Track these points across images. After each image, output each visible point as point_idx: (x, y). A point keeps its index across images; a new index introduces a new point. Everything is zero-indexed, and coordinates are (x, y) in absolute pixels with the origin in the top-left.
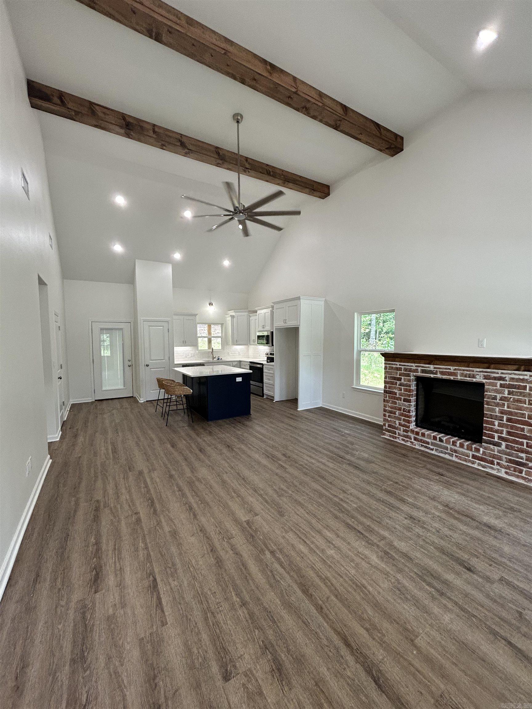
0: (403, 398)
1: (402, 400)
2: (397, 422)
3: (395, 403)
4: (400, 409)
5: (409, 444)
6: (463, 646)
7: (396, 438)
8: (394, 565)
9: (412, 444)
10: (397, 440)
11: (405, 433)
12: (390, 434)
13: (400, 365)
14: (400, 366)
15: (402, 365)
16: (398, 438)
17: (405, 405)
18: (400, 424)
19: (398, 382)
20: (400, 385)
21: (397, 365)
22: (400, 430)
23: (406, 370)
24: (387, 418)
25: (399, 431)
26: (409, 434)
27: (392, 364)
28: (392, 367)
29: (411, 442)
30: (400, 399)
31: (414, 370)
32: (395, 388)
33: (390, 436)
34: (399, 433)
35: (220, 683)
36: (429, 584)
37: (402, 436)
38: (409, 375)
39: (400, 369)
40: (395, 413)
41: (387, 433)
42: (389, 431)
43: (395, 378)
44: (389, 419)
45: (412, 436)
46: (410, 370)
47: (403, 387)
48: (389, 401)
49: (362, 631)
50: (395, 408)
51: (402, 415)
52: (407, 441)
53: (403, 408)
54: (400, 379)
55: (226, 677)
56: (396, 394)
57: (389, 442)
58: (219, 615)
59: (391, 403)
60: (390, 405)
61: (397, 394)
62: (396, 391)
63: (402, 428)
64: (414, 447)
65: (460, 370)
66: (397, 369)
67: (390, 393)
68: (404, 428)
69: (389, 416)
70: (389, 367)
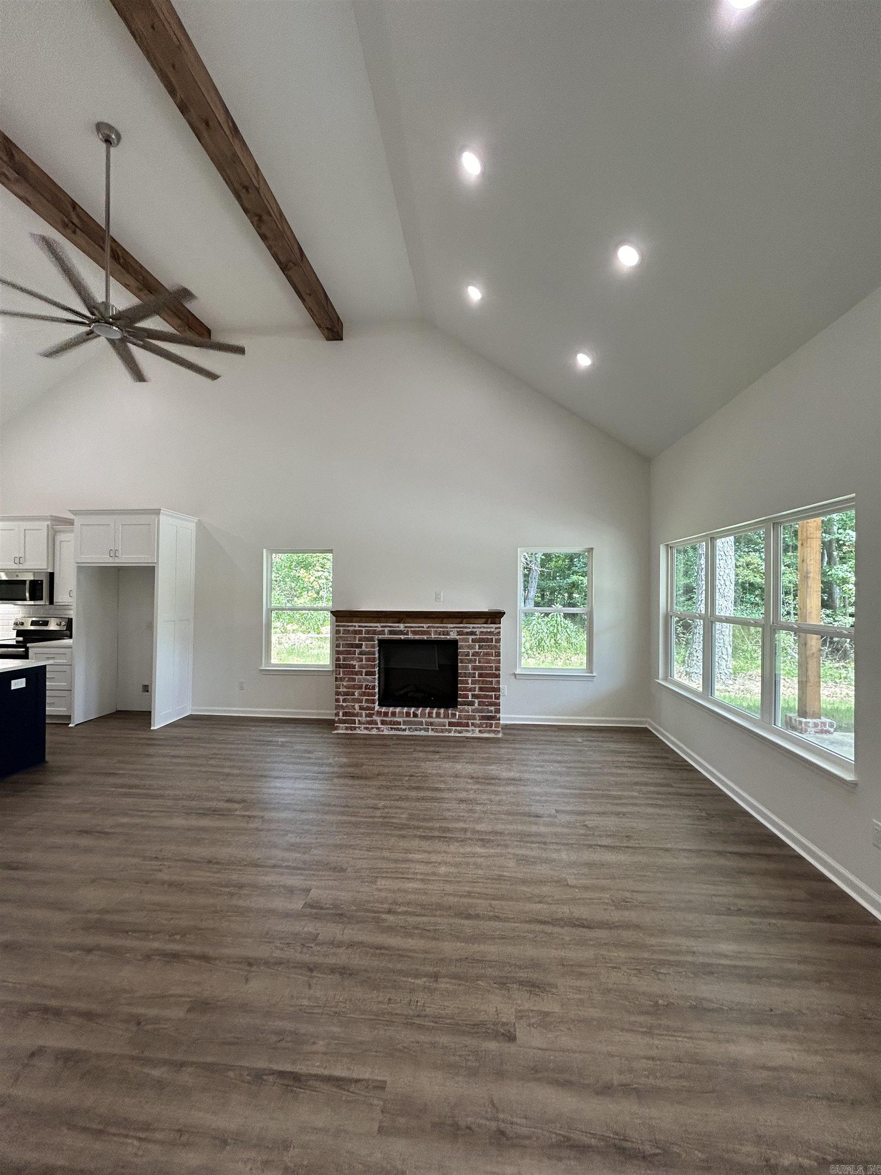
0: (364, 670)
1: (364, 674)
2: (357, 706)
3: (354, 680)
4: (360, 687)
5: (374, 732)
6: (590, 865)
7: (355, 728)
8: (498, 845)
9: (379, 731)
10: (358, 731)
11: (368, 719)
12: (346, 725)
13: (359, 626)
14: (360, 629)
15: (363, 627)
16: (359, 728)
17: (368, 680)
18: (361, 708)
19: (357, 650)
20: (361, 653)
21: (355, 626)
22: (361, 716)
23: (368, 632)
24: (341, 703)
25: (360, 718)
26: (375, 718)
27: (348, 626)
28: (349, 631)
29: (378, 728)
30: (361, 673)
31: (379, 631)
32: (353, 659)
33: (347, 728)
34: (359, 721)
35: (513, 1048)
36: (532, 842)
37: (364, 724)
38: (372, 639)
39: (360, 632)
40: (353, 694)
41: (341, 725)
42: (344, 722)
43: (352, 646)
44: (345, 704)
45: (378, 719)
46: (375, 632)
47: (364, 657)
48: (345, 678)
49: (539, 906)
50: (354, 687)
51: (364, 694)
52: (373, 728)
53: (364, 684)
54: (360, 646)
55: (511, 1038)
56: (354, 667)
57: (347, 737)
58: (428, 1009)
59: (348, 681)
60: (345, 684)
61: (356, 667)
62: (354, 663)
63: (364, 712)
64: (381, 733)
65: (434, 627)
66: (356, 632)
67: (346, 666)
68: (368, 712)
69: (344, 701)
70: (344, 630)
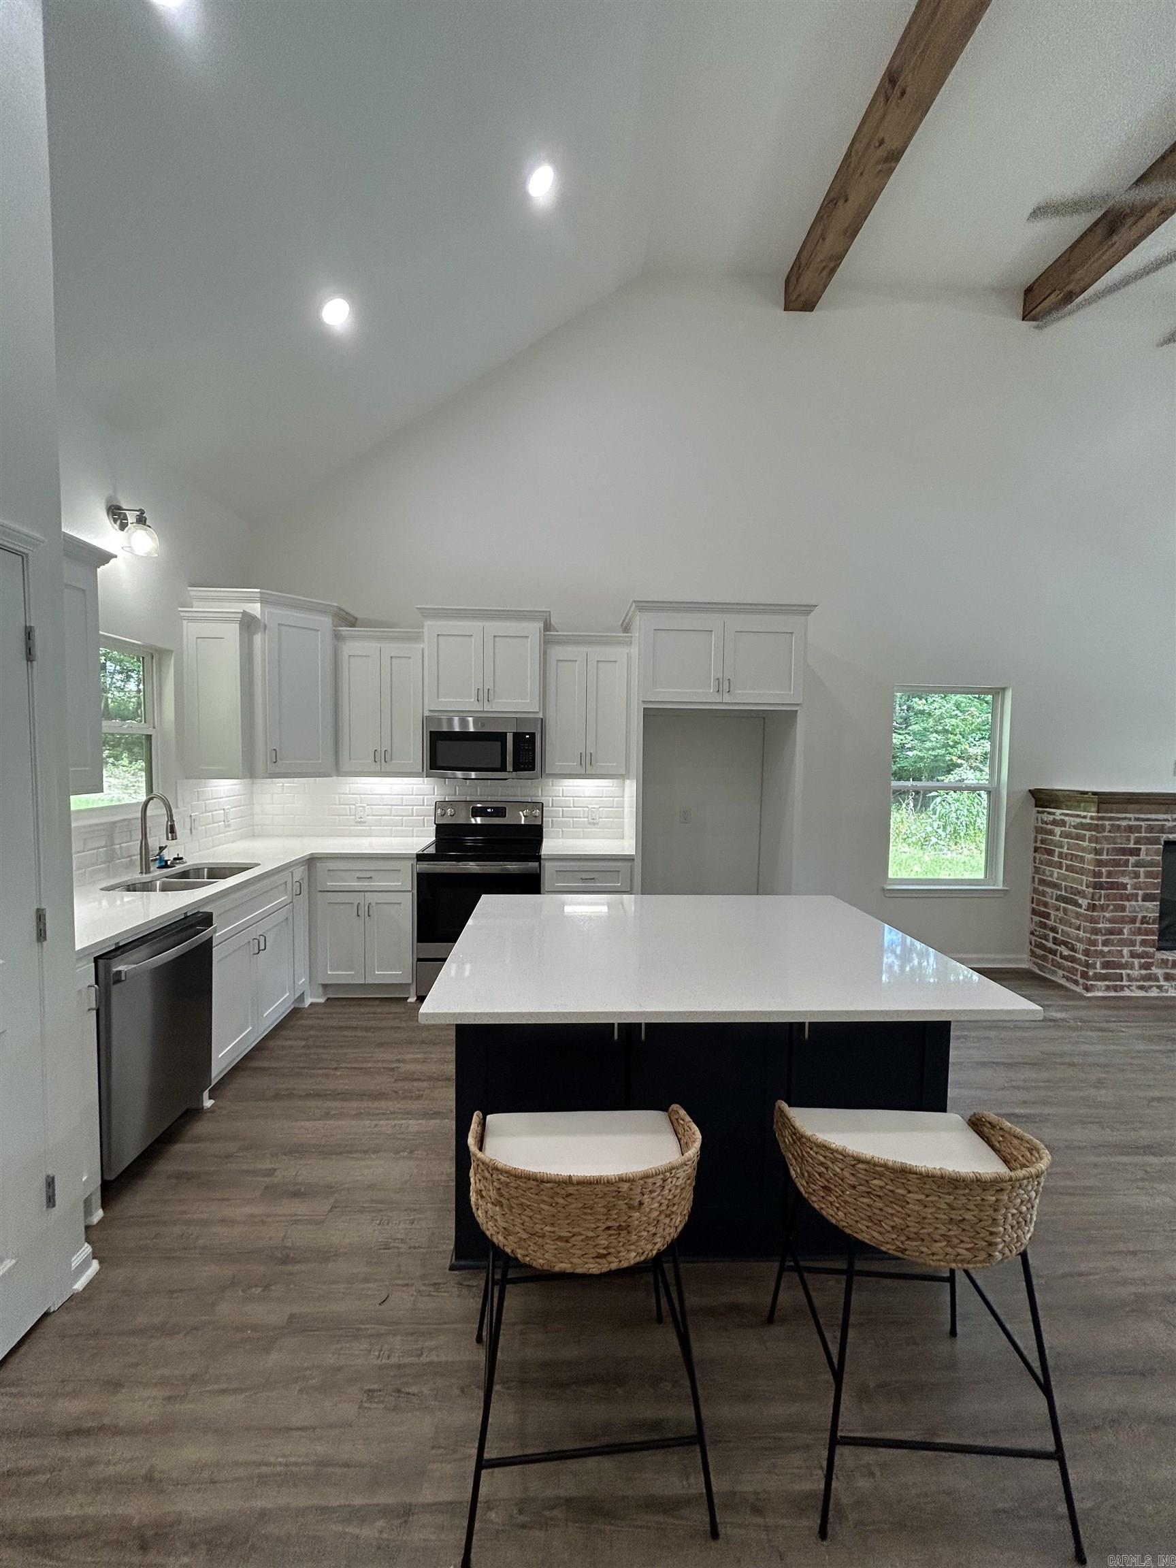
0: (1140, 892)
1: (1140, 899)
2: (1126, 951)
3: (1123, 909)
4: (1133, 920)
5: (1154, 993)
7: (1122, 988)
9: (1162, 991)
10: (1127, 993)
11: (1144, 972)
12: (1107, 983)
13: (1137, 819)
14: (1138, 823)
15: (1143, 820)
16: (1128, 987)
17: (1147, 909)
18: (1133, 955)
19: (1132, 859)
20: (1137, 864)
21: (1130, 819)
22: (1132, 968)
23: (1150, 829)
24: (1100, 948)
25: (1129, 971)
26: (1154, 970)
27: (1119, 819)
28: (1119, 826)
29: (1160, 987)
30: (1134, 897)
31: (1169, 827)
32: (1123, 874)
33: (1108, 988)
34: (1128, 975)
37: (1137, 980)
38: (1156, 841)
39: (1138, 829)
40: (1121, 932)
41: (1099, 983)
42: (1104, 978)
43: (1124, 851)
44: (1106, 949)
45: (1159, 972)
46: (1162, 830)
47: (1142, 870)
48: (1108, 905)
50: (1122, 920)
51: (1139, 932)
52: (1151, 987)
53: (1140, 916)
54: (1136, 852)
56: (1124, 887)
57: (1107, 1003)
59: (1112, 911)
60: (1107, 915)
61: (1129, 886)
62: (1125, 880)
63: (1136, 961)
64: (1164, 994)
66: (1130, 829)
67: (1113, 886)
68: (1143, 961)
69: (1105, 943)
70: (1112, 825)
